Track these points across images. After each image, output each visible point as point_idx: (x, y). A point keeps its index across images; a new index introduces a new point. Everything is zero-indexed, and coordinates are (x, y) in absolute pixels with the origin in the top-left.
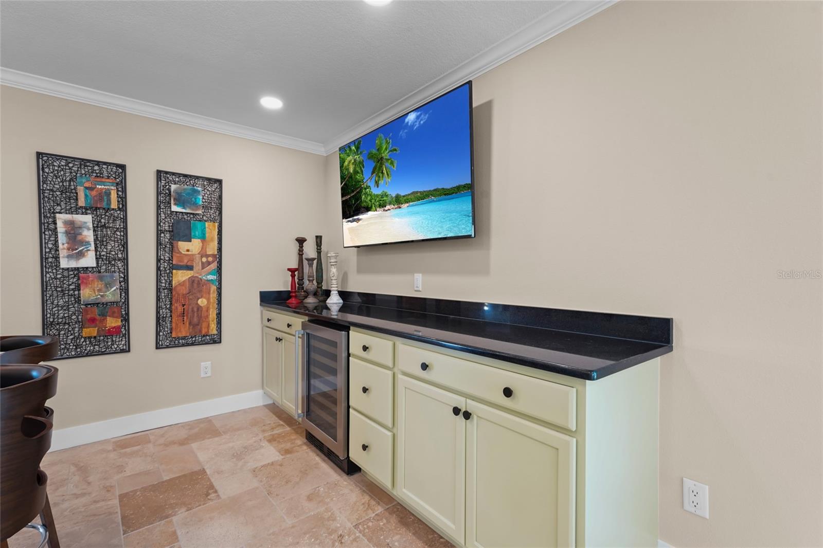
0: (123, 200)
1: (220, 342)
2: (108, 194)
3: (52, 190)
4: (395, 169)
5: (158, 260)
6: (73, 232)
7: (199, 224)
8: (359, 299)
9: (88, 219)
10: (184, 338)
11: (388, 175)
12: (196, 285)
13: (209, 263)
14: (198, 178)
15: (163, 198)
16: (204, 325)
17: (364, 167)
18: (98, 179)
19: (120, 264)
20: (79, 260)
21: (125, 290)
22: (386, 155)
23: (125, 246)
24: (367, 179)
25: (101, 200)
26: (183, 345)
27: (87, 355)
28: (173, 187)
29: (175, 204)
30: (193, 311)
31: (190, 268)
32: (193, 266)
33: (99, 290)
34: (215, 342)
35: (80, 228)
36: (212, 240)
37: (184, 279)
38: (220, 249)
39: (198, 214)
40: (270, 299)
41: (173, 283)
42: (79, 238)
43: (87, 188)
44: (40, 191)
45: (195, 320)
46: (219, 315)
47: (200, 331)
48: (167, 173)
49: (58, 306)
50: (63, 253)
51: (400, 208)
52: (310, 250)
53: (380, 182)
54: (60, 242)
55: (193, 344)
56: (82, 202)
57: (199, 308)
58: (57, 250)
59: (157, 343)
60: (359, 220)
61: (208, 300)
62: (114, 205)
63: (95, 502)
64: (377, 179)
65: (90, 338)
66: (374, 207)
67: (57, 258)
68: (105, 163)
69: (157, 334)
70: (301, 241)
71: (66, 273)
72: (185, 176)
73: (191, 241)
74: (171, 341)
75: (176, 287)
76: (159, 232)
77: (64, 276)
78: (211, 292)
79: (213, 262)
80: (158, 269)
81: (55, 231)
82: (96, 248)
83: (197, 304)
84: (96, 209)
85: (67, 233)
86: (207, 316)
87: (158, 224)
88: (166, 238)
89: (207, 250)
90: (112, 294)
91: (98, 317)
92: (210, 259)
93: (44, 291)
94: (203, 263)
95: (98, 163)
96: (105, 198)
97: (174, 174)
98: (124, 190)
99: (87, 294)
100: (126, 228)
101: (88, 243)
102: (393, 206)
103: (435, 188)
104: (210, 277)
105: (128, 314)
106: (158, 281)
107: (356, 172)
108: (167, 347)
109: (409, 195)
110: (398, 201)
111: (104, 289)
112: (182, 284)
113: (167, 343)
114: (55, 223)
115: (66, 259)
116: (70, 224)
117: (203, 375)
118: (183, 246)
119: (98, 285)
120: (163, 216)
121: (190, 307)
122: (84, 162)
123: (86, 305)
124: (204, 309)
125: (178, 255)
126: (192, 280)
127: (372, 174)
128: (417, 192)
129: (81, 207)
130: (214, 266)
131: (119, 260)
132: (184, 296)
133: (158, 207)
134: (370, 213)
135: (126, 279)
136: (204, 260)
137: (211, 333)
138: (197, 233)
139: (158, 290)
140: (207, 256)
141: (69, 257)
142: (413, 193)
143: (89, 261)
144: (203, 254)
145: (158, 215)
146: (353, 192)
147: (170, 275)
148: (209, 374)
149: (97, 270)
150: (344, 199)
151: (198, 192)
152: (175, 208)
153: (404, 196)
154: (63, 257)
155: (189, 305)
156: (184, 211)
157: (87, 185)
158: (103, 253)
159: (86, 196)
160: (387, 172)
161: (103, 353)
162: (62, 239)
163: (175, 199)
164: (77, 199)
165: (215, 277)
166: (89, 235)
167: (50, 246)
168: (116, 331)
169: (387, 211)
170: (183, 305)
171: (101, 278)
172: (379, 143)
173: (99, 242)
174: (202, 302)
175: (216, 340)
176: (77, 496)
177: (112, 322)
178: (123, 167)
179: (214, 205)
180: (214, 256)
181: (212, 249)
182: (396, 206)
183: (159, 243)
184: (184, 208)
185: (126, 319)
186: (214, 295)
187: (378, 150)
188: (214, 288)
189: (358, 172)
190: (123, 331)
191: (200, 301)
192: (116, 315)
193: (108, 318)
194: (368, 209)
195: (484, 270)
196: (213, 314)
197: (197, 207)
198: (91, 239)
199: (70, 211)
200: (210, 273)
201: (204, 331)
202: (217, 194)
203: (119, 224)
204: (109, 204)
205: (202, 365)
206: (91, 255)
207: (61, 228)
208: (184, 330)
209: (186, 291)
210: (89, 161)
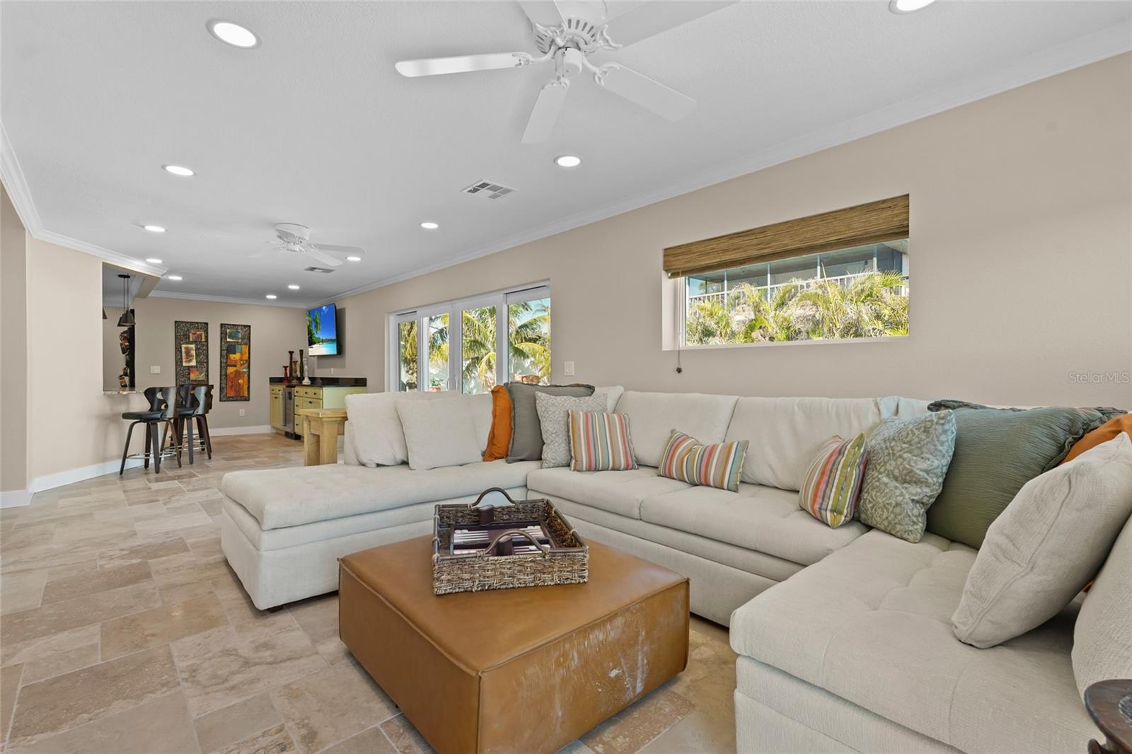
0: (207, 337)
1: (249, 400)
2: (201, 335)
3: (180, 335)
4: (320, 328)
5: (221, 363)
6: (188, 351)
7: (239, 346)
8: (320, 381)
9: (193, 346)
10: (232, 397)
11: (319, 330)
12: (238, 374)
13: (244, 364)
14: (239, 325)
15: (223, 335)
16: (242, 392)
17: (313, 324)
18: (198, 330)
20: (190, 363)
21: (207, 376)
22: (318, 321)
23: (207, 356)
24: (313, 328)
25: (199, 338)
26: (232, 400)
28: (228, 331)
29: (229, 338)
30: (236, 385)
31: (235, 366)
33: (197, 375)
34: (246, 400)
35: (190, 350)
36: (245, 353)
37: (232, 371)
38: (249, 357)
39: (239, 342)
40: (274, 381)
41: (228, 372)
42: (190, 354)
43: (193, 334)
44: (176, 336)
45: (238, 389)
46: (249, 388)
47: (240, 395)
48: (224, 324)
49: (181, 379)
50: (184, 360)
51: (324, 343)
52: (297, 357)
54: (183, 356)
55: (236, 400)
56: (191, 340)
57: (239, 384)
58: (182, 359)
59: (221, 400)
61: (244, 380)
62: (203, 340)
64: (317, 331)
66: (316, 341)
67: (182, 362)
68: (200, 323)
69: (220, 394)
70: (291, 353)
71: (185, 368)
72: (233, 325)
73: (236, 354)
74: (227, 398)
75: (229, 374)
76: (221, 350)
79: (246, 363)
80: (221, 366)
81: (181, 352)
82: (196, 358)
84: (197, 342)
85: (185, 352)
86: (243, 388)
87: (221, 347)
88: (224, 353)
89: (243, 357)
90: (202, 377)
93: (176, 376)
94: (241, 364)
95: (197, 323)
97: (228, 325)
98: (207, 333)
99: (193, 377)
100: (208, 349)
101: (193, 356)
104: (245, 370)
106: (221, 372)
107: (311, 325)
108: (226, 401)
110: (323, 341)
111: (199, 375)
112: (231, 373)
113: (224, 399)
114: (181, 348)
116: (187, 348)
117: (240, 415)
118: (232, 356)
119: (197, 373)
120: (223, 343)
122: (192, 323)
123: (193, 381)
124: (242, 385)
125: (230, 360)
126: (236, 371)
127: (315, 328)
129: (191, 342)
130: (246, 365)
131: (205, 363)
132: (232, 378)
133: (221, 340)
135: (207, 371)
137: (245, 396)
138: (237, 350)
139: (221, 376)
140: (243, 361)
141: (186, 362)
143: (193, 363)
144: (241, 359)
145: (221, 343)
146: (311, 333)
147: (226, 369)
148: (243, 415)
149: (196, 367)
150: (308, 336)
151: (240, 332)
152: (228, 340)
153: (323, 339)
154: (184, 362)
155: (235, 382)
156: (232, 341)
157: (193, 332)
158: (199, 360)
159: (193, 337)
162: (184, 354)
163: (228, 336)
164: (189, 338)
165: (247, 370)
166: (193, 353)
167: (179, 357)
169: (320, 343)
170: (232, 382)
171: (198, 370)
172: (315, 313)
173: (197, 355)
174: (241, 381)
175: (247, 399)
178: (207, 324)
179: (246, 337)
180: (246, 360)
181: (246, 357)
183: (221, 355)
184: (233, 339)
186: (246, 378)
187: (316, 317)
188: (246, 375)
191: (240, 381)
194: (315, 343)
195: (343, 366)
196: (246, 387)
197: (238, 339)
198: (194, 354)
199: (186, 343)
200: (244, 368)
201: (242, 395)
202: (248, 332)
203: (205, 348)
204: (201, 339)
205: (241, 410)
206: (194, 361)
207: (183, 350)
208: (232, 394)
209: (233, 376)
210: (194, 322)
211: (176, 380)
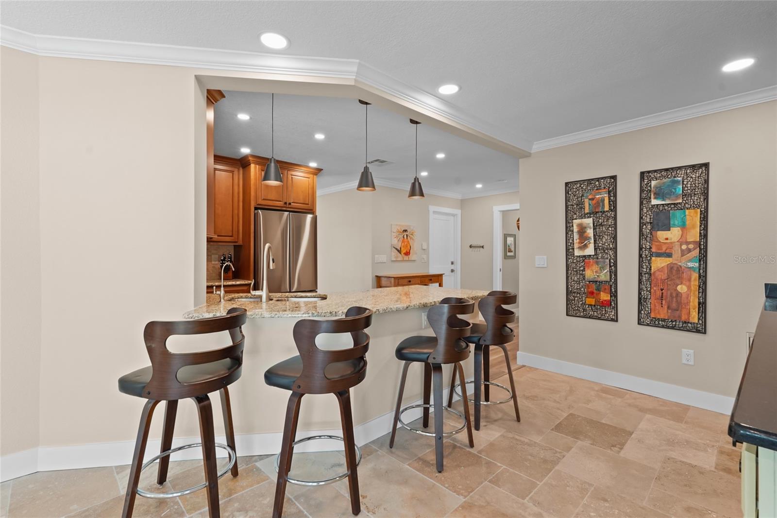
0: (614, 203)
1: (705, 333)
2: (603, 200)
3: (572, 205)
5: (641, 249)
6: (582, 230)
7: (678, 213)
9: (589, 221)
10: (664, 320)
12: (675, 272)
13: (689, 251)
14: (680, 168)
15: (644, 195)
16: (684, 312)
18: (597, 191)
19: (611, 253)
20: (584, 250)
21: (614, 273)
23: (615, 238)
25: (599, 206)
26: (663, 327)
27: (590, 318)
28: (655, 183)
29: (655, 198)
30: (672, 296)
31: (669, 255)
32: (672, 254)
33: (596, 272)
34: (699, 332)
35: (585, 228)
36: (694, 227)
37: (663, 265)
38: (704, 235)
39: (680, 203)
41: (652, 268)
42: (585, 235)
43: (590, 199)
44: (567, 207)
45: (674, 305)
46: (703, 303)
47: (680, 317)
48: (649, 172)
49: (574, 281)
50: (576, 246)
54: (575, 239)
55: (673, 328)
56: (587, 211)
57: (678, 294)
58: (574, 244)
59: (639, 320)
61: (689, 287)
62: (607, 208)
63: (558, 409)
65: (591, 305)
67: (573, 249)
68: (602, 178)
69: (639, 312)
71: (578, 259)
72: (667, 170)
73: (669, 230)
74: (652, 320)
75: (654, 272)
76: (641, 225)
77: (577, 261)
78: (692, 279)
79: (694, 249)
80: (640, 256)
81: (573, 232)
82: (595, 241)
83: (676, 290)
84: (597, 212)
85: (579, 232)
86: (688, 303)
87: (641, 218)
88: (647, 229)
89: (688, 237)
90: (604, 276)
91: (595, 291)
92: (691, 246)
93: (567, 270)
94: (682, 251)
95: (598, 179)
96: (601, 204)
97: (655, 171)
98: (615, 195)
99: (589, 274)
100: (615, 224)
101: (590, 238)
104: (690, 265)
105: (616, 291)
106: (640, 266)
108: (648, 325)
111: (599, 271)
112: (661, 270)
113: (648, 321)
114: (573, 226)
115: (578, 250)
116: (580, 226)
117: (684, 361)
118: (661, 235)
119: (595, 268)
120: (645, 210)
121: (669, 293)
122: (589, 181)
123: (589, 282)
124: (684, 296)
125: (656, 243)
126: (671, 267)
129: (587, 213)
130: (697, 252)
131: (611, 249)
132: (663, 281)
133: (641, 203)
135: (615, 265)
136: (684, 247)
137: (691, 320)
138: (677, 222)
139: (640, 274)
140: (688, 243)
141: (579, 248)
143: (590, 251)
144: (683, 242)
145: (641, 210)
147: (650, 262)
148: (692, 363)
149: (595, 257)
151: (678, 182)
152: (656, 202)
154: (576, 248)
155: (668, 290)
156: (663, 202)
157: (590, 197)
158: (600, 245)
159: (590, 204)
161: (599, 319)
162: (576, 236)
163: (655, 194)
164: (584, 209)
165: (697, 265)
166: (590, 232)
167: (571, 241)
168: (609, 303)
170: (662, 290)
171: (597, 263)
173: (597, 237)
174: (682, 288)
175: (700, 329)
176: (555, 401)
177: (605, 296)
178: (615, 178)
179: (698, 191)
180: (694, 242)
181: (694, 235)
183: (641, 234)
184: (664, 200)
185: (614, 295)
186: (695, 283)
188: (695, 275)
190: (612, 303)
191: (679, 288)
192: (607, 291)
193: (602, 293)
196: (694, 302)
197: (677, 197)
198: (591, 235)
199: (581, 217)
200: (690, 261)
201: (684, 318)
202: (702, 180)
203: (611, 222)
204: (604, 207)
205: (685, 351)
206: (592, 246)
207: (575, 229)
208: (663, 313)
209: (664, 276)
210: (592, 180)
211: (567, 277)
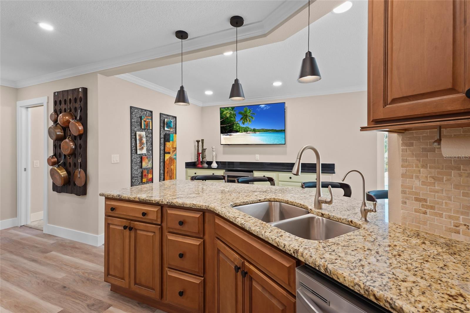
0: (152, 125)
2: (149, 123)
3: (134, 122)
4: (253, 120)
5: (160, 150)
6: (141, 139)
7: (172, 135)
9: (144, 134)
11: (250, 121)
12: (171, 160)
14: (170, 116)
15: (162, 124)
16: (173, 177)
17: (236, 116)
18: (146, 117)
19: (151, 152)
20: (142, 150)
21: (152, 163)
22: (249, 114)
23: (152, 144)
25: (148, 125)
28: (165, 119)
29: (166, 127)
30: (170, 171)
31: (169, 153)
33: (147, 163)
35: (142, 137)
36: (175, 141)
37: (168, 158)
38: (176, 146)
39: (171, 131)
40: (188, 165)
41: (165, 159)
42: (142, 141)
43: (144, 121)
44: (131, 122)
45: (171, 175)
46: (176, 172)
48: (163, 114)
49: (136, 170)
50: (138, 148)
51: (255, 133)
53: (245, 123)
56: (143, 127)
58: (136, 147)
60: (231, 135)
61: (174, 166)
62: (151, 128)
64: (243, 121)
65: (145, 182)
66: (241, 131)
67: (136, 150)
70: (198, 142)
71: (138, 156)
72: (167, 115)
73: (170, 142)
75: (166, 161)
76: (161, 139)
80: (160, 154)
81: (135, 139)
82: (146, 145)
83: (171, 168)
84: (146, 129)
85: (139, 140)
86: (173, 171)
87: (160, 135)
88: (162, 141)
89: (174, 146)
90: (150, 166)
91: (147, 174)
92: (175, 149)
93: (131, 164)
95: (146, 110)
99: (144, 164)
100: (152, 137)
101: (144, 144)
102: (251, 132)
103: (272, 129)
104: (174, 157)
105: (153, 173)
106: (160, 159)
107: (230, 117)
109: (260, 129)
112: (168, 160)
114: (136, 135)
115: (139, 150)
116: (140, 135)
118: (167, 144)
119: (147, 160)
120: (162, 132)
122: (142, 110)
123: (144, 169)
125: (166, 148)
126: (170, 158)
127: (241, 120)
128: (264, 129)
129: (143, 129)
130: (175, 152)
131: (151, 150)
132: (168, 165)
133: (161, 128)
134: (238, 133)
135: (152, 159)
136: (173, 150)
138: (171, 139)
139: (160, 163)
141: (140, 149)
142: (262, 129)
143: (145, 151)
145: (160, 131)
146: (228, 124)
147: (164, 157)
149: (147, 154)
150: (222, 126)
151: (172, 122)
152: (166, 129)
153: (257, 130)
157: (144, 119)
158: (148, 148)
159: (144, 124)
160: (249, 120)
162: (138, 142)
163: (166, 125)
164: (141, 126)
165: (176, 157)
166: (144, 140)
167: (134, 145)
168: (151, 180)
169: (248, 133)
170: (168, 168)
171: (147, 158)
172: (246, 110)
173: (147, 143)
178: (152, 112)
179: (174, 127)
182: (253, 132)
183: (161, 143)
184: (168, 129)
185: (152, 175)
186: (175, 164)
187: (245, 112)
188: (175, 161)
189: (232, 117)
193: (149, 174)
194: (237, 131)
197: (171, 128)
198: (145, 142)
199: (139, 131)
200: (174, 155)
202: (175, 123)
203: (151, 135)
204: (149, 127)
206: (145, 148)
207: (138, 138)
209: (168, 163)
210: (144, 110)
211: (131, 169)
